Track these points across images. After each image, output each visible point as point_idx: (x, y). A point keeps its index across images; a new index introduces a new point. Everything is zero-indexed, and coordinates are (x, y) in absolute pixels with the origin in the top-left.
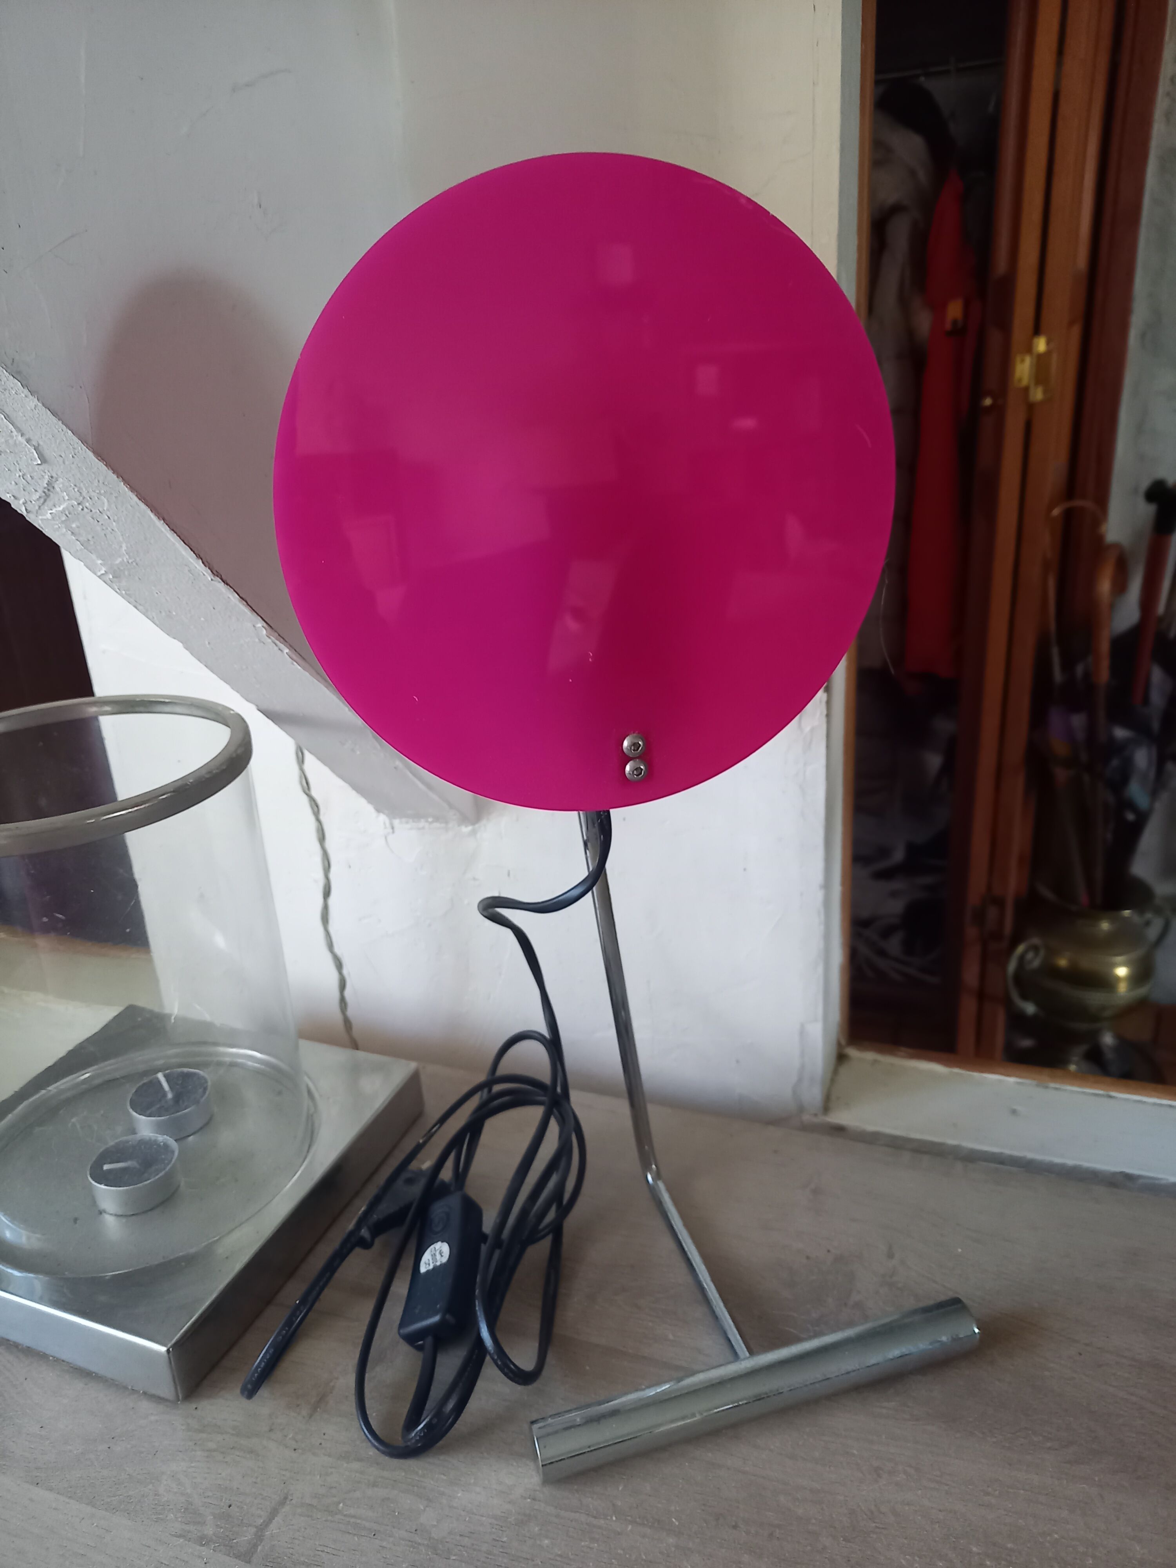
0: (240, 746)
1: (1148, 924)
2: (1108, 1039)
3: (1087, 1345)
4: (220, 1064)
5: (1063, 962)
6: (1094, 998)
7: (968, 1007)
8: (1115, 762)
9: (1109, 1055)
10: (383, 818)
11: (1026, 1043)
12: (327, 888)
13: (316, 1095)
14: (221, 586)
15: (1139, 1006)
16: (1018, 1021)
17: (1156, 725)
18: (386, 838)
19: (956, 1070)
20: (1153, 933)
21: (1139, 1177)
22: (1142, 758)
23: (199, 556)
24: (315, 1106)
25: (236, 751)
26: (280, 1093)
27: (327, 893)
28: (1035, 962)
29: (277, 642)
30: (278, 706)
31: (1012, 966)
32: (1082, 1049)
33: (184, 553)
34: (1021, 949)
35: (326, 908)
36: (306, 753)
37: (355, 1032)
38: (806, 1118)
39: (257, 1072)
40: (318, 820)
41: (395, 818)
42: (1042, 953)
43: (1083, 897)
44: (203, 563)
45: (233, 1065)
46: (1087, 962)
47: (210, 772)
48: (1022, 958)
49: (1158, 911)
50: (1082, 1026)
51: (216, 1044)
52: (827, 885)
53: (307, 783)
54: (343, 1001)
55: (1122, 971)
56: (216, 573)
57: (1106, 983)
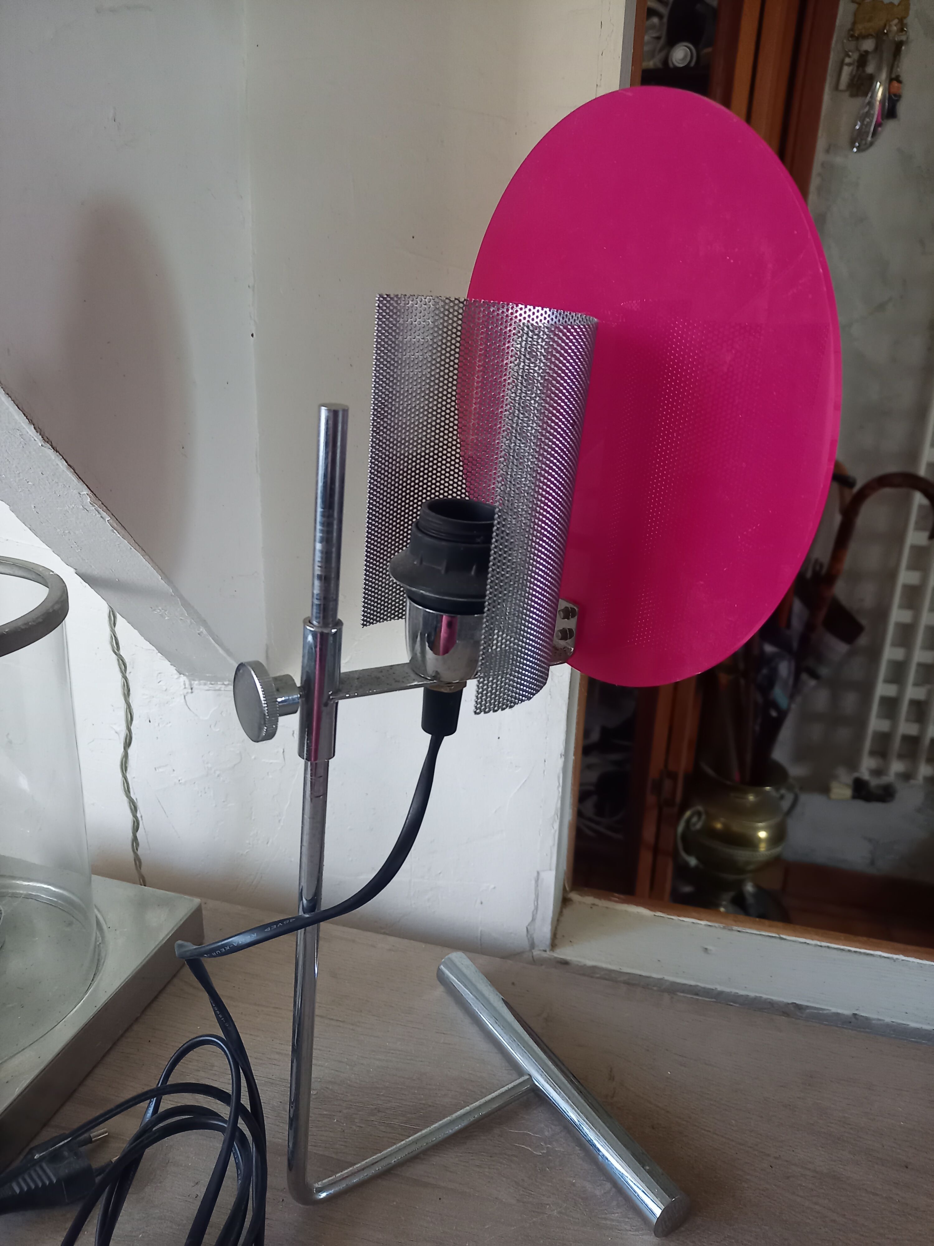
0: (57, 602)
1: (782, 797)
2: (749, 888)
3: (776, 1158)
4: (15, 896)
5: (719, 826)
6: (741, 855)
7: (646, 859)
8: (765, 671)
9: (750, 900)
10: (183, 678)
11: (687, 889)
12: (128, 738)
13: (105, 927)
14: (51, 452)
15: (775, 862)
16: (682, 871)
17: (795, 645)
18: (185, 697)
19: (659, 914)
20: (785, 805)
21: (807, 1007)
22: (784, 669)
23: (31, 422)
24: (103, 937)
25: (53, 606)
26: (70, 924)
27: (128, 743)
28: (698, 825)
29: (100, 510)
30: (96, 571)
31: (681, 828)
32: (731, 894)
33: (17, 417)
34: (688, 814)
35: (126, 756)
36: (118, 616)
37: (144, 870)
38: (536, 953)
39: (50, 904)
40: (125, 678)
41: (194, 680)
42: (704, 817)
43: (736, 775)
44: (35, 428)
45: (28, 897)
46: (737, 827)
47: (25, 624)
48: (688, 821)
49: (790, 789)
50: (731, 877)
51: (13, 877)
52: (566, 755)
53: (117, 643)
54: (135, 839)
55: (762, 834)
56: (46, 440)
57: (750, 843)
